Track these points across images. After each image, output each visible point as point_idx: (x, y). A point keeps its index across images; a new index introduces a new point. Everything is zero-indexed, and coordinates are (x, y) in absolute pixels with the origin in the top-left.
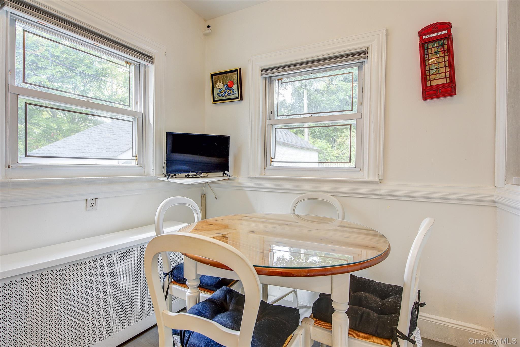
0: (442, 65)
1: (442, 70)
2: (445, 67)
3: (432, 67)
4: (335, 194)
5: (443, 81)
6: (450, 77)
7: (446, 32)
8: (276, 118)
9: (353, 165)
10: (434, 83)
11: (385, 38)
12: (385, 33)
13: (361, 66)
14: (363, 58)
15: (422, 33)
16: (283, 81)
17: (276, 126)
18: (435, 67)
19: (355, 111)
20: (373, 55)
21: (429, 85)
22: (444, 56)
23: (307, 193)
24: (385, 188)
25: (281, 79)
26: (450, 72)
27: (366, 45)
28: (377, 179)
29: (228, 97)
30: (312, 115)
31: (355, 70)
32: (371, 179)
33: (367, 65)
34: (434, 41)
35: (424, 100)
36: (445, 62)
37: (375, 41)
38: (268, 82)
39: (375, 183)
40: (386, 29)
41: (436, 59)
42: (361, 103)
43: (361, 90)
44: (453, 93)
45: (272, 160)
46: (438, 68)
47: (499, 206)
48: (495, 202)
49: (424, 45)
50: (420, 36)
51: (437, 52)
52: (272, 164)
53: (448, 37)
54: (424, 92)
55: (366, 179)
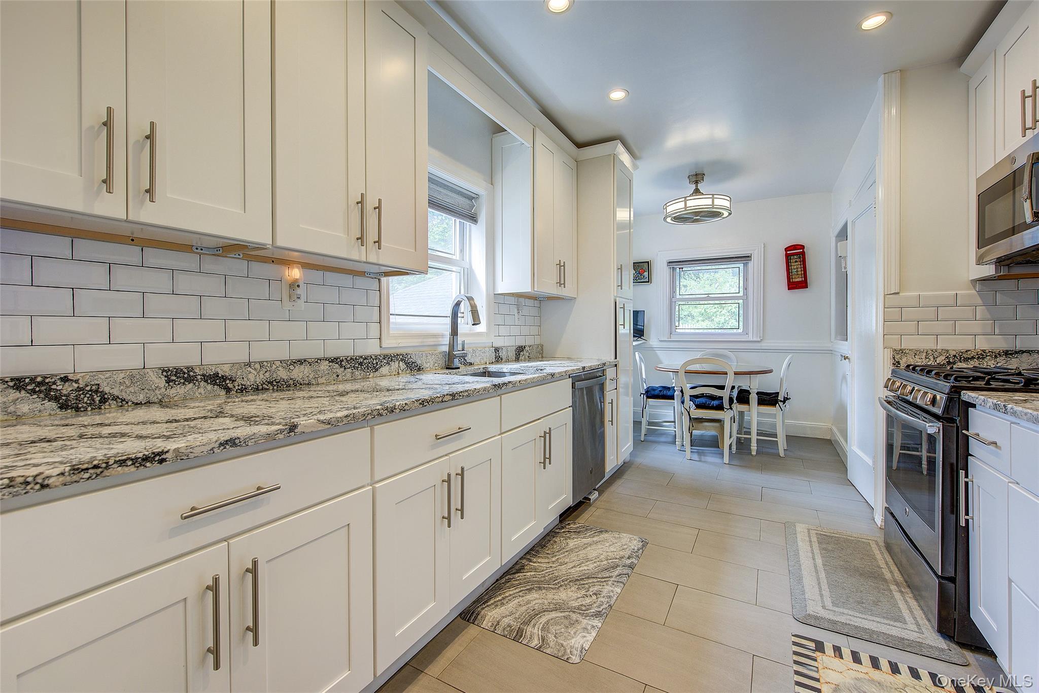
0: (799, 270)
1: (800, 273)
2: (801, 271)
3: (793, 270)
4: (732, 350)
5: (801, 279)
6: (804, 277)
7: (801, 250)
8: (678, 297)
9: (740, 331)
10: (795, 280)
11: (763, 249)
12: (763, 246)
13: (745, 265)
14: (747, 260)
15: (787, 249)
16: (683, 270)
17: (680, 303)
18: (795, 271)
19: (741, 294)
20: (755, 258)
21: (791, 281)
22: (801, 264)
23: (708, 350)
24: (764, 345)
25: (682, 268)
26: (804, 274)
27: (751, 252)
28: (759, 340)
29: (639, 281)
30: (709, 295)
31: (741, 266)
32: (755, 339)
33: (751, 264)
34: (794, 255)
35: (788, 289)
36: (801, 268)
37: (757, 250)
38: (672, 270)
39: (758, 342)
40: (764, 244)
41: (796, 266)
42: (745, 289)
43: (746, 280)
44: (806, 287)
45: (677, 328)
46: (797, 271)
47: (835, 353)
48: (831, 351)
49: (788, 257)
50: (785, 251)
51: (796, 262)
52: (677, 330)
53: (803, 253)
54: (788, 286)
55: (752, 339)
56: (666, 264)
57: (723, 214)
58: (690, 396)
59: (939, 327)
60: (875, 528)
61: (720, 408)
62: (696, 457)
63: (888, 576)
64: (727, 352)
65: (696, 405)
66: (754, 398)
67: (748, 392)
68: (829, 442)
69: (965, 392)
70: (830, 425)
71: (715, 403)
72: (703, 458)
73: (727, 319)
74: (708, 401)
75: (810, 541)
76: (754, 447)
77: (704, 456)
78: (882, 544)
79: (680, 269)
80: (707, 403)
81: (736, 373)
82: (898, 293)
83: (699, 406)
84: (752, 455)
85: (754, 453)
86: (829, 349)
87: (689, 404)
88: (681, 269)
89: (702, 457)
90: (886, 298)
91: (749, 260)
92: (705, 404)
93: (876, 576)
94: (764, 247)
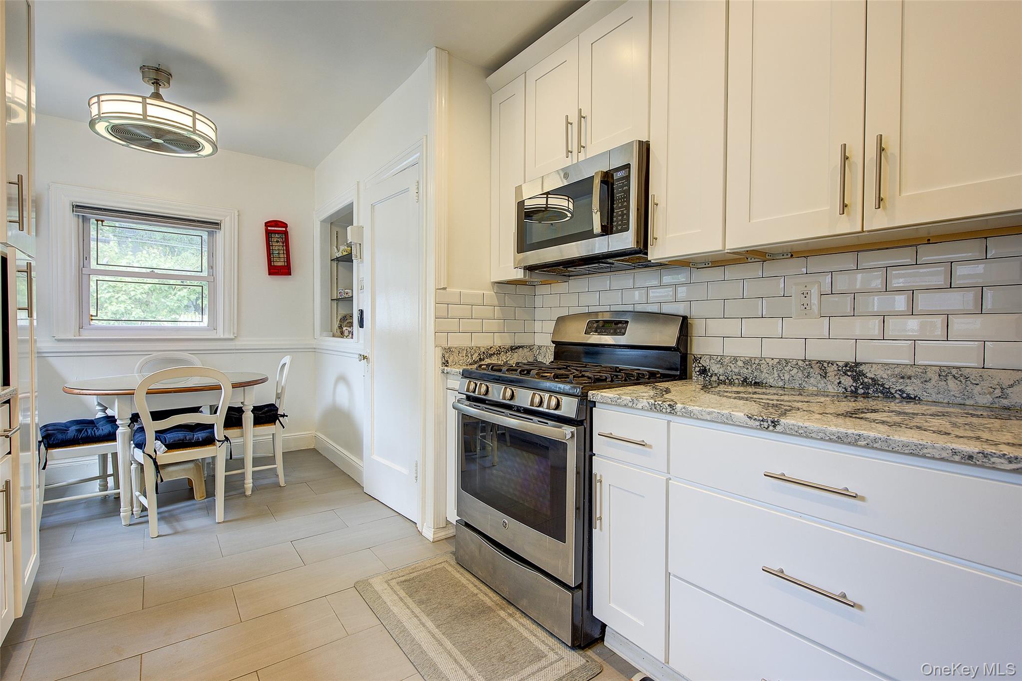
0: (281, 252)
1: (282, 256)
2: (284, 254)
3: (275, 252)
4: (193, 352)
5: (283, 264)
6: (287, 262)
7: (284, 229)
8: (94, 266)
9: (205, 324)
10: (276, 264)
11: (236, 217)
12: (236, 214)
14: (216, 228)
15: (267, 224)
17: (98, 276)
18: (277, 252)
19: (205, 274)
20: (226, 228)
21: (272, 264)
22: (283, 246)
24: (240, 343)
25: (102, 221)
26: (287, 258)
27: (220, 218)
28: (232, 337)
30: (154, 270)
31: (205, 236)
32: (227, 336)
33: (219, 235)
34: (276, 233)
35: (269, 275)
36: (283, 250)
37: (228, 217)
38: (81, 220)
39: (232, 339)
40: (238, 211)
41: (277, 247)
42: (211, 267)
43: (212, 255)
44: (290, 274)
45: (93, 318)
46: (279, 254)
47: (317, 350)
48: (315, 348)
49: (269, 234)
50: (265, 226)
51: (277, 242)
52: (93, 322)
53: (286, 233)
54: (269, 269)
55: (222, 337)
56: (69, 209)
57: (203, 147)
58: (156, 431)
59: (475, 325)
60: (429, 543)
61: (210, 441)
62: (166, 529)
63: (489, 602)
64: (186, 355)
65: (166, 446)
66: (248, 417)
67: (240, 411)
68: (314, 451)
69: (593, 392)
70: (314, 432)
71: (200, 435)
72: (179, 527)
73: (129, 308)
74: (189, 435)
75: (401, 599)
76: (249, 483)
77: (178, 520)
78: (453, 562)
79: (97, 221)
80: (188, 438)
81: (235, 386)
82: (444, 289)
83: (171, 447)
84: (246, 496)
85: (249, 493)
86: (312, 347)
87: (154, 445)
88: (100, 223)
89: (175, 524)
90: (437, 293)
91: (219, 229)
92: (183, 440)
93: (482, 611)
94: (238, 215)
